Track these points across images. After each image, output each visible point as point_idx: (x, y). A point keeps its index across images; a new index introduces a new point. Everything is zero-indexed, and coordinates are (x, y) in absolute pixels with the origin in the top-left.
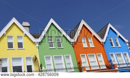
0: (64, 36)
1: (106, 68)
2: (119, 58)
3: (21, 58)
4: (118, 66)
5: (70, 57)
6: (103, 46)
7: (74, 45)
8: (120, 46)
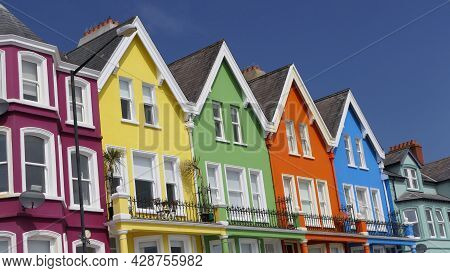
0: (249, 106)
1: (333, 227)
3: (154, 157)
6: (331, 159)
7: (269, 139)
8: (364, 167)
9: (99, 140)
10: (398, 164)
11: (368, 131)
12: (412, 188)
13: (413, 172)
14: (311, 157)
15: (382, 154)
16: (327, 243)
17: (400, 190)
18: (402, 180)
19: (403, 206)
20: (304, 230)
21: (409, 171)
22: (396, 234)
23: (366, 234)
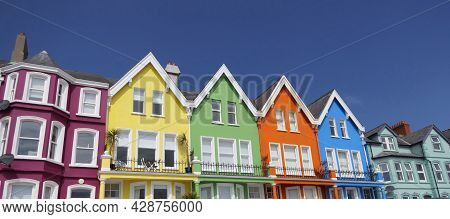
2: (342, 160)
3: (155, 134)
4: (337, 175)
5: (250, 146)
6: (315, 133)
7: (258, 121)
8: (347, 137)
9: (104, 124)
10: (376, 135)
11: (350, 114)
12: (389, 149)
13: (390, 140)
14: (297, 131)
15: (362, 129)
16: (301, 186)
17: (377, 151)
18: (379, 144)
19: (378, 161)
20: (274, 177)
21: (386, 139)
22: (372, 180)
23: (334, 179)
